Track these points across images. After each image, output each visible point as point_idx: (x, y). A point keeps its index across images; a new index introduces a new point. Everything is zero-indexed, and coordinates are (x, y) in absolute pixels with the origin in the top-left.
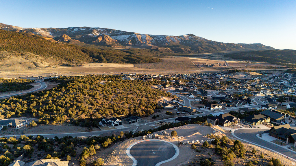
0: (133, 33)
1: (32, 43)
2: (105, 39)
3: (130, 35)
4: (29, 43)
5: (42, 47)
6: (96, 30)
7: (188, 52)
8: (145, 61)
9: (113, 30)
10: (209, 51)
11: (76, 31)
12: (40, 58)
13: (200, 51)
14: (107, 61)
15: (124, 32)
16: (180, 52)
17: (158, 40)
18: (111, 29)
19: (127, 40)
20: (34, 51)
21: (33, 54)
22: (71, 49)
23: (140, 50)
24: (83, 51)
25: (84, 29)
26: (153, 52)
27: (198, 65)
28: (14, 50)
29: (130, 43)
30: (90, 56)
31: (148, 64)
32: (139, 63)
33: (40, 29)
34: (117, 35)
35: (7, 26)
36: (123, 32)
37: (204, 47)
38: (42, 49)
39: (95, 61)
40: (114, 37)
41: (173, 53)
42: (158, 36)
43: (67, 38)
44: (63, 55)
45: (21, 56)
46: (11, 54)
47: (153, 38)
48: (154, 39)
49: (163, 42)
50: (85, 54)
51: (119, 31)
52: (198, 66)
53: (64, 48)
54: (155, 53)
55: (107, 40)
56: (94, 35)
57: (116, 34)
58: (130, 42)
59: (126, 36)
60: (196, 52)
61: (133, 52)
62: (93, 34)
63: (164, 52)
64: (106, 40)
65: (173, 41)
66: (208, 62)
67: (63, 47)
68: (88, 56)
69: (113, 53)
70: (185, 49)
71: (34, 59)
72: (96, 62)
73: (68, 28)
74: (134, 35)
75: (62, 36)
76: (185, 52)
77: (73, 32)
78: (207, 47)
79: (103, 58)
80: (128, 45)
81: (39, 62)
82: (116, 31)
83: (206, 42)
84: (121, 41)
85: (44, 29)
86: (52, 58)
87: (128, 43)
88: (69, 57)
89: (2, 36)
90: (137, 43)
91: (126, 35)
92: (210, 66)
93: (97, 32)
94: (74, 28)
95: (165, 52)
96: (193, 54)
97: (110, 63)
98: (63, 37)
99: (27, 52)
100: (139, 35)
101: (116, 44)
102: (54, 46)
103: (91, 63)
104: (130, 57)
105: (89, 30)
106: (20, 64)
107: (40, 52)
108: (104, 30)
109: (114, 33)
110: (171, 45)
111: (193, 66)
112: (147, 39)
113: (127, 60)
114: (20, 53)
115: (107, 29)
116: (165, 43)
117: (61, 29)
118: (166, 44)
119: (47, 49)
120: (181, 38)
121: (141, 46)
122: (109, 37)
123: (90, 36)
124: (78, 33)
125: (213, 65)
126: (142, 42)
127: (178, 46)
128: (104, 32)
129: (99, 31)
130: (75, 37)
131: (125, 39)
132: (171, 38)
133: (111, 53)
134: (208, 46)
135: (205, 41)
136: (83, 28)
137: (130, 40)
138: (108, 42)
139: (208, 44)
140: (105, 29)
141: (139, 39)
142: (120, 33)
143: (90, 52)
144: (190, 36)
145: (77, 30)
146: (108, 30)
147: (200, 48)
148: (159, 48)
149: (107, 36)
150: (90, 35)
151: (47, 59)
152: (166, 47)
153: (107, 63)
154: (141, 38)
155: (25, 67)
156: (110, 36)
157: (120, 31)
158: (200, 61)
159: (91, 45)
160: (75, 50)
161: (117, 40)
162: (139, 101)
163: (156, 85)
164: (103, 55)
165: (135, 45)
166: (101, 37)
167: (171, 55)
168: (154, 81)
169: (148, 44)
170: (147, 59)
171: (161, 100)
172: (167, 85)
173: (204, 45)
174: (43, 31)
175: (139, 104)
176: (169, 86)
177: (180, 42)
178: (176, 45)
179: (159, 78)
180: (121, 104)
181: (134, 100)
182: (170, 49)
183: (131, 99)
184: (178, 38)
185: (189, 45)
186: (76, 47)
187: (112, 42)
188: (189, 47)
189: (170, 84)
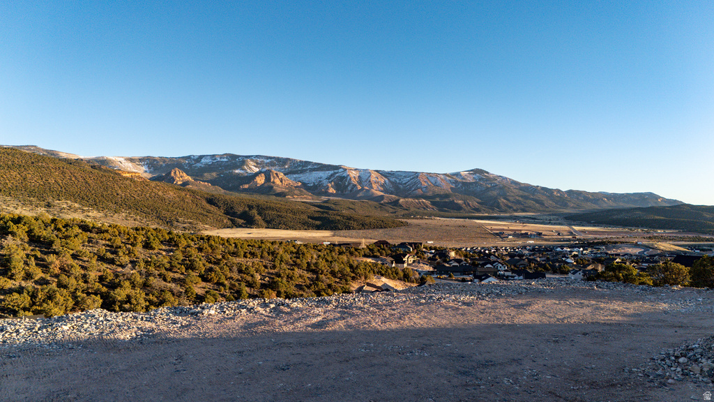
0: (340, 168)
1: (81, 179)
2: (272, 180)
3: (332, 172)
4: (73, 179)
5: (106, 189)
6: (252, 160)
7: (473, 209)
8: (363, 225)
9: (292, 160)
10: (527, 209)
11: (207, 164)
13: (504, 208)
14: (265, 225)
15: (319, 164)
16: (453, 209)
17: (398, 182)
18: (288, 159)
19: (325, 182)
20: (83, 199)
21: (76, 205)
22: (179, 197)
23: (353, 203)
24: (211, 201)
25: (225, 160)
26: (387, 208)
27: (500, 233)
28: (31, 194)
29: (332, 190)
30: (225, 214)
31: (370, 231)
32: (348, 228)
33: (122, 159)
34: (302, 172)
35: (47, 152)
36: (316, 164)
37: (511, 198)
38: (105, 193)
39: (235, 225)
40: (295, 176)
41: (434, 212)
42: (399, 173)
43: (181, 177)
44: (155, 210)
46: (19, 203)
47: (386, 177)
48: (389, 179)
49: (411, 188)
50: (212, 208)
51: (306, 162)
52: (502, 236)
53: (160, 193)
54: (391, 210)
55: (277, 181)
56: (246, 173)
57: (300, 169)
58: (332, 187)
59: (324, 175)
60: (493, 210)
61: (337, 208)
62: (245, 170)
63: (412, 209)
64: (274, 182)
65: (436, 185)
66: (526, 228)
67: (159, 190)
68: (219, 213)
69: (283, 207)
70: (465, 204)
72: (237, 227)
74: (340, 170)
75: (170, 173)
76: (465, 210)
77: (198, 165)
78: (520, 199)
79: (258, 217)
80: (327, 194)
82: (301, 162)
83: (516, 188)
84: (312, 185)
85: (131, 160)
86: (123, 214)
87: (328, 188)
88: (168, 215)
89: (10, 163)
90: (349, 188)
91: (322, 170)
92: (531, 235)
93: (255, 164)
95: (417, 210)
96: (487, 215)
97: (274, 228)
98: (173, 174)
99: (63, 201)
100: (353, 172)
101: (296, 192)
102: (136, 188)
103: (224, 228)
104: (325, 215)
105: (236, 160)
107: (98, 201)
108: (271, 162)
109: (296, 167)
110: (430, 194)
111: (487, 236)
112: (373, 179)
113: (318, 223)
114: (44, 201)
115: (279, 158)
116: (415, 190)
117: (172, 159)
118: (419, 192)
119: (117, 194)
120: (455, 177)
121: (359, 196)
122: (281, 175)
123: (238, 174)
124: (209, 168)
125: (540, 234)
126: (359, 187)
127: (447, 196)
128: (271, 165)
129: (260, 164)
130: (202, 176)
131: (320, 181)
132: (430, 178)
133: (278, 206)
134: (522, 196)
135: (513, 185)
137: (333, 183)
138: (278, 186)
139: (521, 193)
140: (274, 158)
141: (353, 179)
142: (309, 167)
143: (225, 203)
144: (478, 174)
145: (208, 161)
147: (503, 202)
148: (401, 200)
149: (277, 174)
150: (237, 172)
151: (112, 216)
152: (418, 197)
153: (266, 228)
154: (359, 177)
156: (285, 174)
157: (310, 162)
158: (505, 225)
159: (237, 194)
160: (189, 198)
161: (300, 184)
162: (267, 279)
163: (374, 257)
164: (258, 210)
165: (342, 195)
166: (263, 175)
167: (430, 215)
168: (370, 249)
169: (373, 191)
170: (368, 220)
171: (369, 285)
172: (407, 257)
173: (513, 194)
174: (130, 165)
175: (263, 286)
176: (414, 261)
177: (453, 186)
178: (442, 193)
179: (385, 243)
180: (174, 280)
181: (245, 273)
182: (427, 202)
183: (235, 268)
184: (448, 178)
185: (475, 194)
186: (193, 192)
187: (289, 187)
188: (476, 199)
189: (418, 257)
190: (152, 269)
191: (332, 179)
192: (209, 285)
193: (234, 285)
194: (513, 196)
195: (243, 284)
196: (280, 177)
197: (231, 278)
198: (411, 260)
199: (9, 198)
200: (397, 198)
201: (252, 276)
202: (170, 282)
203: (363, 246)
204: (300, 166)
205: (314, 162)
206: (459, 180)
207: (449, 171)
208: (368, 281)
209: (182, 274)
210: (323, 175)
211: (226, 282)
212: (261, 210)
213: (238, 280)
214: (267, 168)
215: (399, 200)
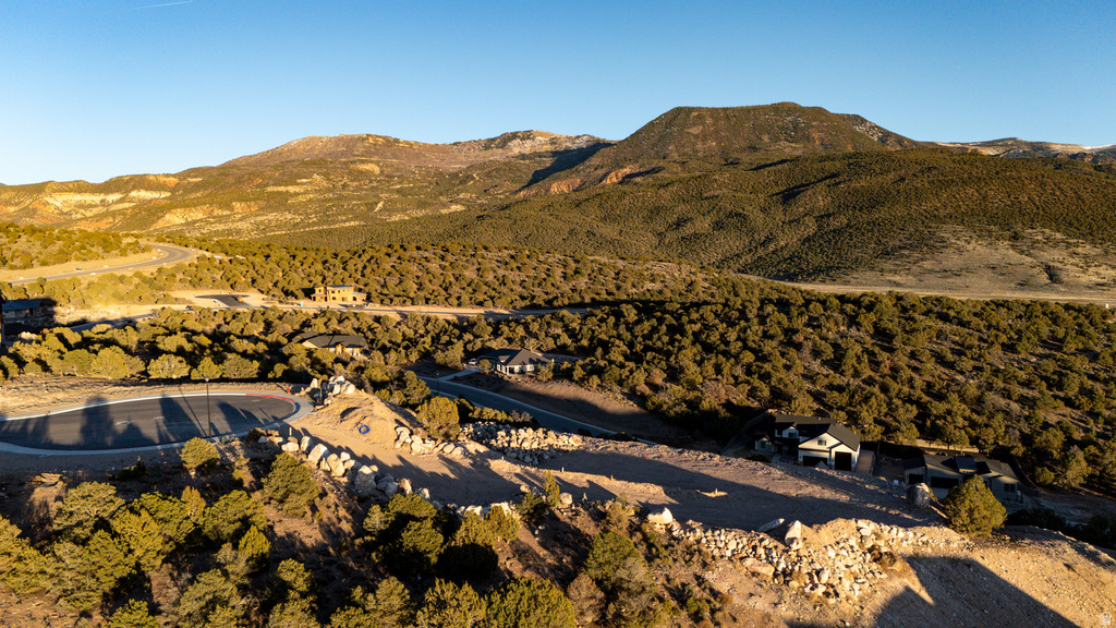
12: (1086, 249)
20: (1071, 224)
21: (1059, 236)
28: (992, 220)
45: (1006, 243)
46: (974, 235)
71: (1053, 256)
81: (1069, 267)
99: (1039, 229)
106: (990, 271)
114: (1008, 230)
155: (1003, 281)
199: (960, 228)
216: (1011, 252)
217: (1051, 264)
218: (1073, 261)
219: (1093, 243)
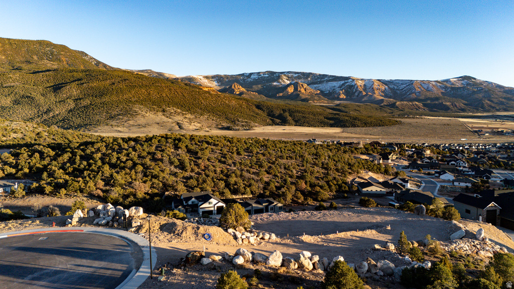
0: (350, 79)
1: (180, 93)
2: (299, 89)
3: (343, 82)
6: (285, 75)
7: (460, 110)
8: (365, 123)
9: (313, 74)
10: (509, 109)
11: (254, 79)
12: (189, 116)
13: (487, 108)
14: (294, 123)
15: (333, 76)
16: (442, 109)
17: (396, 87)
18: (310, 74)
19: (338, 90)
20: (182, 106)
21: (179, 110)
22: (239, 105)
23: (359, 106)
24: (258, 107)
25: (267, 76)
26: (385, 109)
27: (479, 131)
28: (154, 103)
29: (342, 96)
30: (267, 115)
31: (371, 128)
32: (354, 126)
33: (201, 77)
34: (321, 82)
35: (157, 73)
36: (331, 76)
37: (495, 100)
38: (194, 102)
39: (274, 123)
40: (315, 86)
41: (425, 112)
42: (397, 82)
43: (238, 89)
44: (225, 113)
45: (161, 113)
46: (148, 110)
47: (386, 84)
48: (388, 87)
49: (406, 93)
50: (260, 111)
52: (480, 133)
53: (227, 102)
54: (389, 111)
55: (303, 90)
56: (281, 84)
57: (319, 80)
58: (343, 93)
60: (478, 109)
61: (347, 110)
62: (280, 82)
64: (300, 91)
65: (428, 90)
66: (503, 126)
67: (226, 100)
68: (264, 115)
69: (306, 110)
70: (452, 105)
71: (179, 118)
72: (276, 125)
73: (243, 75)
74: (350, 80)
75: (231, 86)
76: (452, 110)
77: (249, 80)
78: (503, 100)
79: (289, 118)
80: (338, 99)
82: (320, 75)
83: (500, 91)
84: (327, 92)
85: (207, 77)
86: (206, 116)
87: (340, 94)
88: (232, 117)
90: (356, 94)
91: (336, 81)
92: (506, 133)
93: (287, 78)
94: (251, 74)
95: (410, 111)
96: (471, 114)
97: (300, 126)
98: (233, 87)
99: (172, 108)
100: (360, 81)
101: (316, 98)
102: (212, 98)
103: (268, 125)
104: (337, 116)
105: (274, 76)
106: (157, 124)
107: (190, 108)
108: (298, 76)
109: (316, 79)
110: (422, 97)
111: (467, 133)
112: (376, 86)
113: (331, 122)
114: (161, 108)
115: (303, 73)
116: (410, 94)
117: (232, 76)
118: (414, 96)
119: (201, 103)
120: (445, 83)
121: (363, 100)
122: (305, 86)
123: (276, 86)
124: (256, 82)
126: (364, 93)
127: (437, 99)
128: (299, 79)
129: (291, 78)
130: (252, 87)
131: (334, 89)
132: (423, 85)
133: (303, 109)
134: (505, 98)
135: (498, 89)
136: (264, 73)
137: (343, 91)
138: (303, 94)
139: (505, 95)
140: (301, 73)
141: (359, 87)
142: (326, 79)
144: (466, 81)
145: (255, 77)
146: (305, 75)
147: (487, 103)
148: (398, 103)
149: (302, 85)
150: (275, 84)
151: (199, 118)
152: (412, 100)
153: (295, 125)
154: (364, 85)
156: (308, 85)
157: (327, 75)
158: (485, 124)
159: (275, 100)
160: (244, 105)
161: (319, 92)
162: (299, 173)
163: (368, 154)
164: (289, 113)
165: (351, 100)
166: (292, 86)
167: (421, 115)
168: (366, 148)
169: (375, 95)
170: (369, 120)
171: (359, 177)
172: (392, 155)
173: (496, 96)
174: (206, 81)
175: (298, 177)
176: (397, 158)
177: (443, 91)
178: (433, 97)
179: (378, 143)
180: (254, 173)
181: (288, 170)
182: (420, 105)
183: (282, 167)
184: (438, 84)
185: (462, 97)
186: (247, 101)
187: (311, 94)
188: (462, 101)
189: (400, 155)
190: (243, 167)
191: (343, 87)
192: (271, 176)
193: (283, 177)
194: (496, 98)
195: (287, 176)
196: (304, 87)
197: (281, 172)
198: (395, 158)
199: (142, 106)
200: (395, 101)
201: (292, 171)
202: (252, 174)
203: (361, 146)
204: (319, 78)
205: (330, 74)
206: (448, 85)
207: (440, 79)
208: (359, 175)
209: (257, 169)
210: (336, 85)
211: (278, 175)
212: (291, 113)
213: (285, 173)
214: (296, 81)
215: (396, 103)
216: (163, 117)
217: (179, 122)
218: (185, 120)
219: (191, 113)
